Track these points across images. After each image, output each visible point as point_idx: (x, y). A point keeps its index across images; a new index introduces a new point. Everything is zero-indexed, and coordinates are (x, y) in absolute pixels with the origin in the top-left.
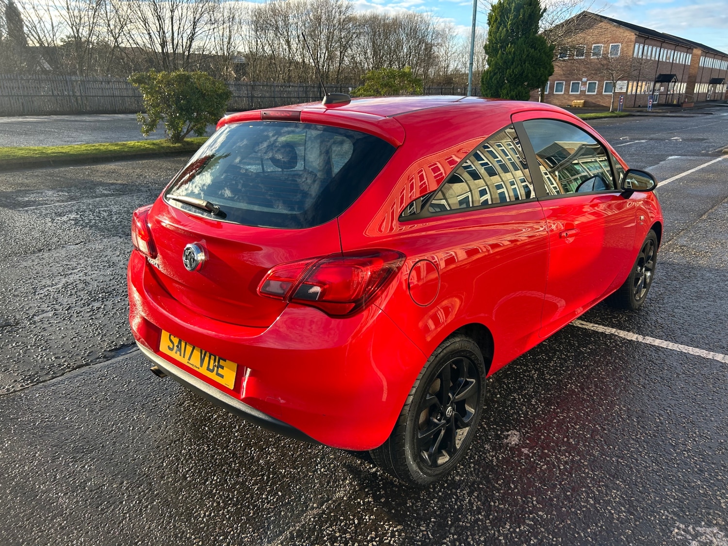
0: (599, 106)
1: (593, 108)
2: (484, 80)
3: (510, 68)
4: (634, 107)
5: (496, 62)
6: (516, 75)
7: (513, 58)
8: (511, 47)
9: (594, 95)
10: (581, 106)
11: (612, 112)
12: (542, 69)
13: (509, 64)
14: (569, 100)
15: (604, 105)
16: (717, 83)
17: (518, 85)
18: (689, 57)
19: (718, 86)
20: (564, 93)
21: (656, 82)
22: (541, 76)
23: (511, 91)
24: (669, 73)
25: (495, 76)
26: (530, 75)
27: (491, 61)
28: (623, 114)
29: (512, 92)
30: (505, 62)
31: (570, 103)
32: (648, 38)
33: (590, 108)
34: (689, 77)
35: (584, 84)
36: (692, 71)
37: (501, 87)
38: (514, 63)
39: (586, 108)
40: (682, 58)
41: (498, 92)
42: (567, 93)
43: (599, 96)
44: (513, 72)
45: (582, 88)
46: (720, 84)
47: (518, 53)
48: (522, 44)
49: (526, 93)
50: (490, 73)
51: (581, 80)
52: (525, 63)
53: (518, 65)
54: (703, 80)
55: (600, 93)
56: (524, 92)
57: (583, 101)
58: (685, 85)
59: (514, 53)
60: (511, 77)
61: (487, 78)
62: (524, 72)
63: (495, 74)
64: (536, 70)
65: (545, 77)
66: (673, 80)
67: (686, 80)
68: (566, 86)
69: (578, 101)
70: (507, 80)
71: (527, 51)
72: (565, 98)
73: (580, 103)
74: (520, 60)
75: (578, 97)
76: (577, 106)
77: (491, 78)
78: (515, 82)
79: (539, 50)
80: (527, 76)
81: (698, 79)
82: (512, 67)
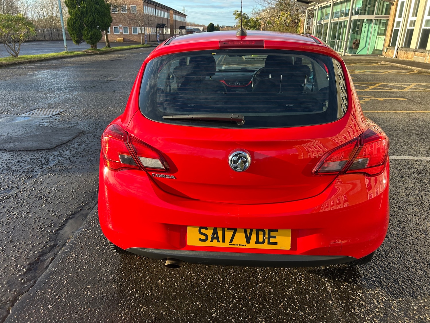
0: (132, 41)
1: (129, 43)
2: (70, 24)
3: (86, 17)
4: (150, 42)
5: (76, 13)
6: (91, 22)
7: (87, 10)
8: (83, 3)
9: (128, 35)
10: (122, 41)
11: (143, 44)
12: (106, 18)
13: (85, 14)
14: (115, 38)
15: (135, 40)
16: (182, 29)
17: (94, 28)
18: (169, 14)
19: (183, 30)
20: (111, 34)
21: (157, 28)
22: (106, 23)
23: (89, 31)
24: (162, 23)
25: (77, 22)
26: (99, 22)
27: (72, 12)
28: (148, 45)
29: (90, 33)
30: (82, 13)
31: (115, 39)
32: (149, 3)
33: (127, 42)
34: (170, 25)
35: (121, 28)
36: (171, 22)
37: (82, 29)
38: (88, 14)
39: (125, 42)
40: (165, 15)
41: (81, 32)
42: (112, 33)
43: (131, 35)
44: (88, 19)
45: (120, 30)
46: (184, 29)
47: (89, 7)
48: (90, 2)
49: (99, 33)
50: (73, 20)
51: (119, 26)
52: (95, 14)
53: (91, 16)
54: (177, 27)
55: (131, 34)
56: (98, 33)
57: (122, 38)
58: (170, 29)
59: (87, 7)
60: (87, 22)
61: (71, 23)
62: (95, 20)
63: (76, 20)
64: (102, 19)
65: (109, 23)
66: (165, 27)
67: (170, 27)
68: (111, 29)
69: (120, 38)
70: (85, 24)
71: (95, 6)
72: (112, 36)
73: (121, 39)
74: (91, 12)
75: (119, 36)
76: (120, 41)
77: (74, 23)
78: (91, 26)
79: (102, 6)
80: (98, 23)
81: (174, 27)
82: (87, 16)
